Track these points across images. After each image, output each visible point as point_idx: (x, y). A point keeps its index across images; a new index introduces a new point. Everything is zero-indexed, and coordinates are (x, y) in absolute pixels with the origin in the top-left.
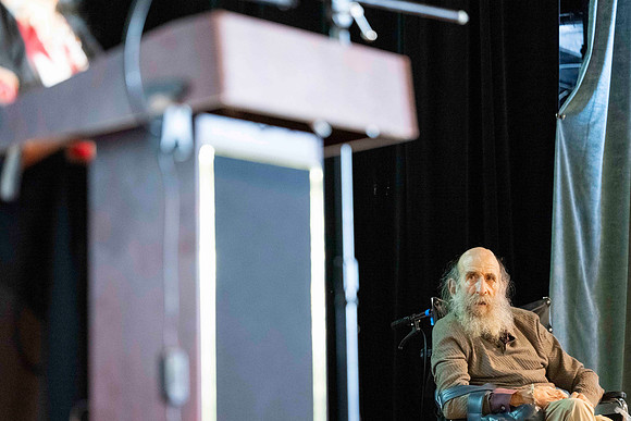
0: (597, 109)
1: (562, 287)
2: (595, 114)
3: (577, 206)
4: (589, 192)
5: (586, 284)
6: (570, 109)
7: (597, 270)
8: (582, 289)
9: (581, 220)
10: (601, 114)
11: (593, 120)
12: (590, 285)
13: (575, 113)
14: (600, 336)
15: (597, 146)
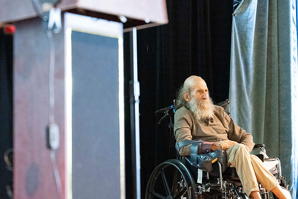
0: (251, 12)
1: (235, 95)
2: (250, 14)
3: (242, 56)
4: (247, 50)
5: (246, 94)
6: (239, 12)
7: (251, 87)
8: (244, 95)
9: (244, 63)
10: (253, 14)
11: (249, 17)
12: (248, 94)
13: (241, 13)
14: (252, 118)
15: (251, 29)
